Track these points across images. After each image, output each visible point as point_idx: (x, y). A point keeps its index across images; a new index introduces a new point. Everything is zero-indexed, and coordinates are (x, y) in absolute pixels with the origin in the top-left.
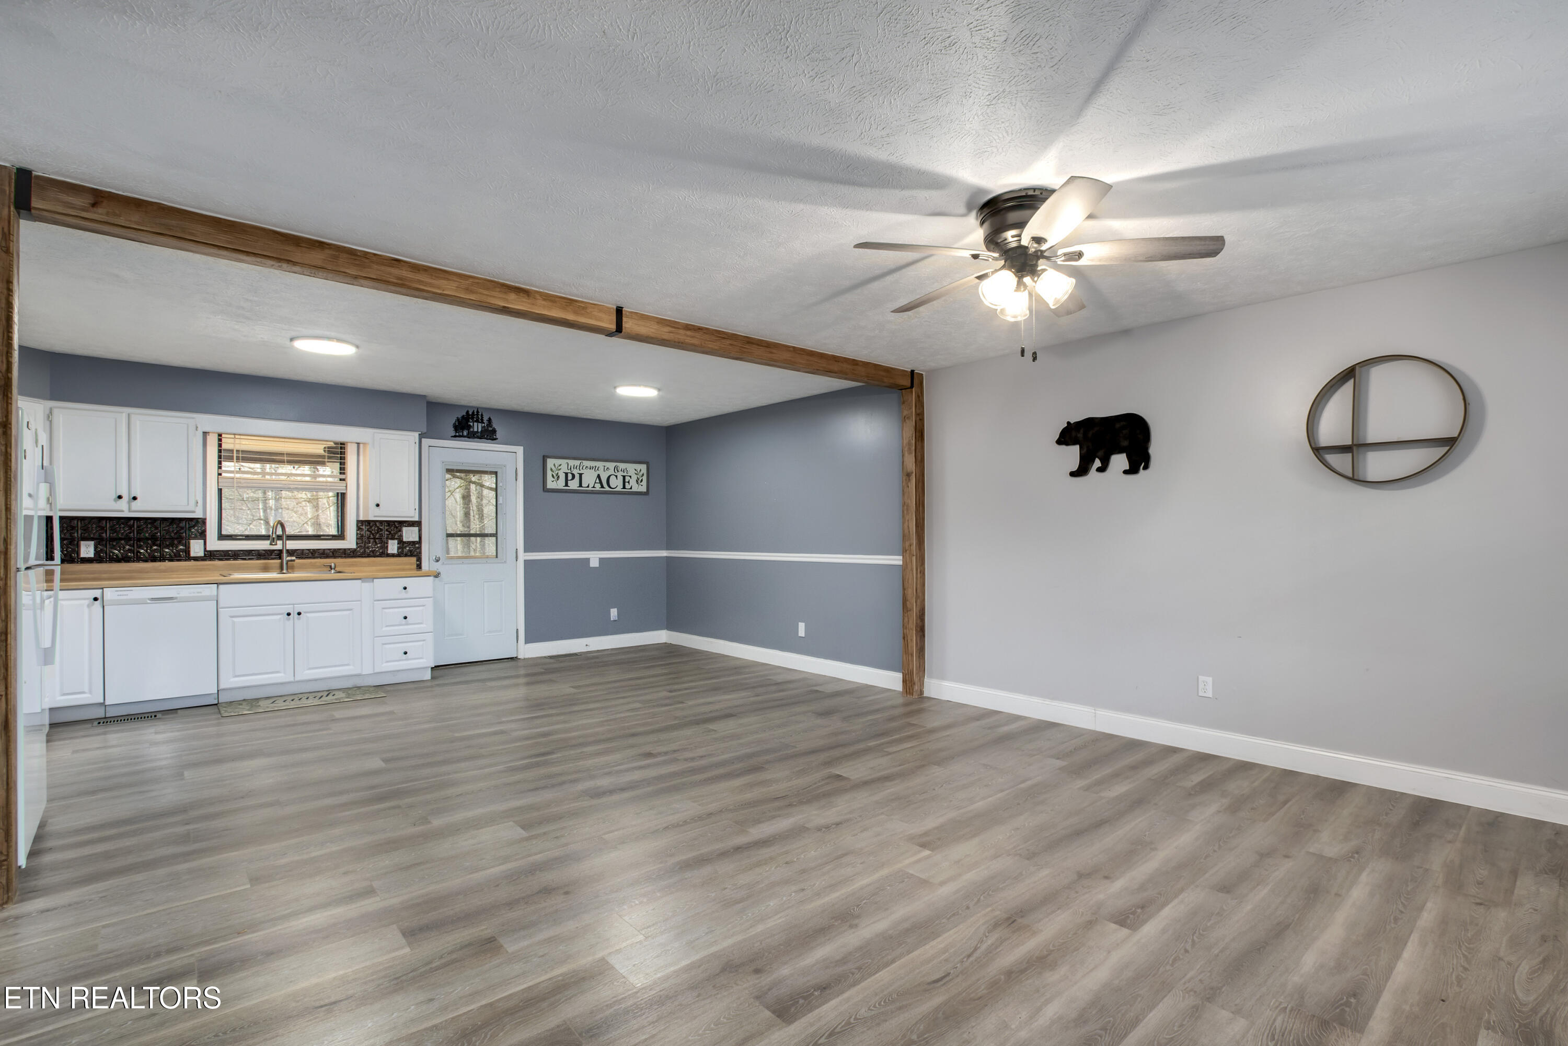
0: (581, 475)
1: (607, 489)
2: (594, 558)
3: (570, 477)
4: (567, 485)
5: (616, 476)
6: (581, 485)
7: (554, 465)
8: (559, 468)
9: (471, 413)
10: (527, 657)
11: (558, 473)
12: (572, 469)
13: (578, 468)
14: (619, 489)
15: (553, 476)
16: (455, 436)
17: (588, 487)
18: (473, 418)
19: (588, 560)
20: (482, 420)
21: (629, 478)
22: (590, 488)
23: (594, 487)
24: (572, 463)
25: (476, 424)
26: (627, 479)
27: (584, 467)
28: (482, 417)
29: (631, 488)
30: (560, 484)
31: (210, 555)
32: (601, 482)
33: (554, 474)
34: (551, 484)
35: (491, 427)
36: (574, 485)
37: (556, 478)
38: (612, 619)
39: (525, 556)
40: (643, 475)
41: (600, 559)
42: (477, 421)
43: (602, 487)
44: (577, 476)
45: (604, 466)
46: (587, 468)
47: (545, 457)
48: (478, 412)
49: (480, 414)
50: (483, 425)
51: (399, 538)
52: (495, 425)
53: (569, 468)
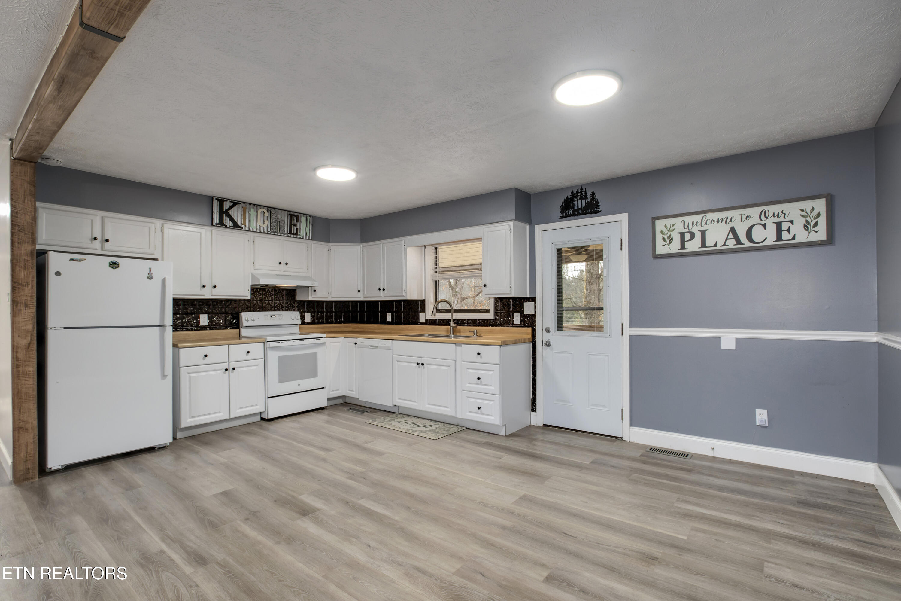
0: (703, 233)
1: (748, 244)
2: (728, 337)
3: (687, 236)
4: (683, 247)
5: (764, 226)
6: (703, 245)
7: (665, 226)
8: (672, 228)
9: (575, 192)
10: (632, 440)
11: (670, 235)
12: (690, 226)
13: (699, 224)
14: (771, 240)
15: (664, 239)
16: (561, 218)
17: (715, 245)
18: (577, 196)
19: (718, 340)
20: (586, 195)
21: (789, 224)
22: (719, 247)
23: (724, 245)
24: (689, 219)
25: (580, 201)
26: (785, 226)
27: (709, 222)
28: (586, 193)
29: (794, 238)
30: (675, 247)
31: (430, 322)
32: (736, 237)
33: (664, 236)
34: (661, 249)
35: (595, 200)
36: (693, 246)
37: (668, 241)
38: (758, 424)
39: (630, 331)
40: (819, 215)
41: (738, 340)
42: (581, 198)
43: (739, 242)
44: (698, 236)
45: (742, 215)
46: (713, 222)
47: (654, 219)
48: (582, 189)
49: (584, 191)
50: (587, 200)
51: (521, 312)
52: (598, 197)
53: (686, 226)
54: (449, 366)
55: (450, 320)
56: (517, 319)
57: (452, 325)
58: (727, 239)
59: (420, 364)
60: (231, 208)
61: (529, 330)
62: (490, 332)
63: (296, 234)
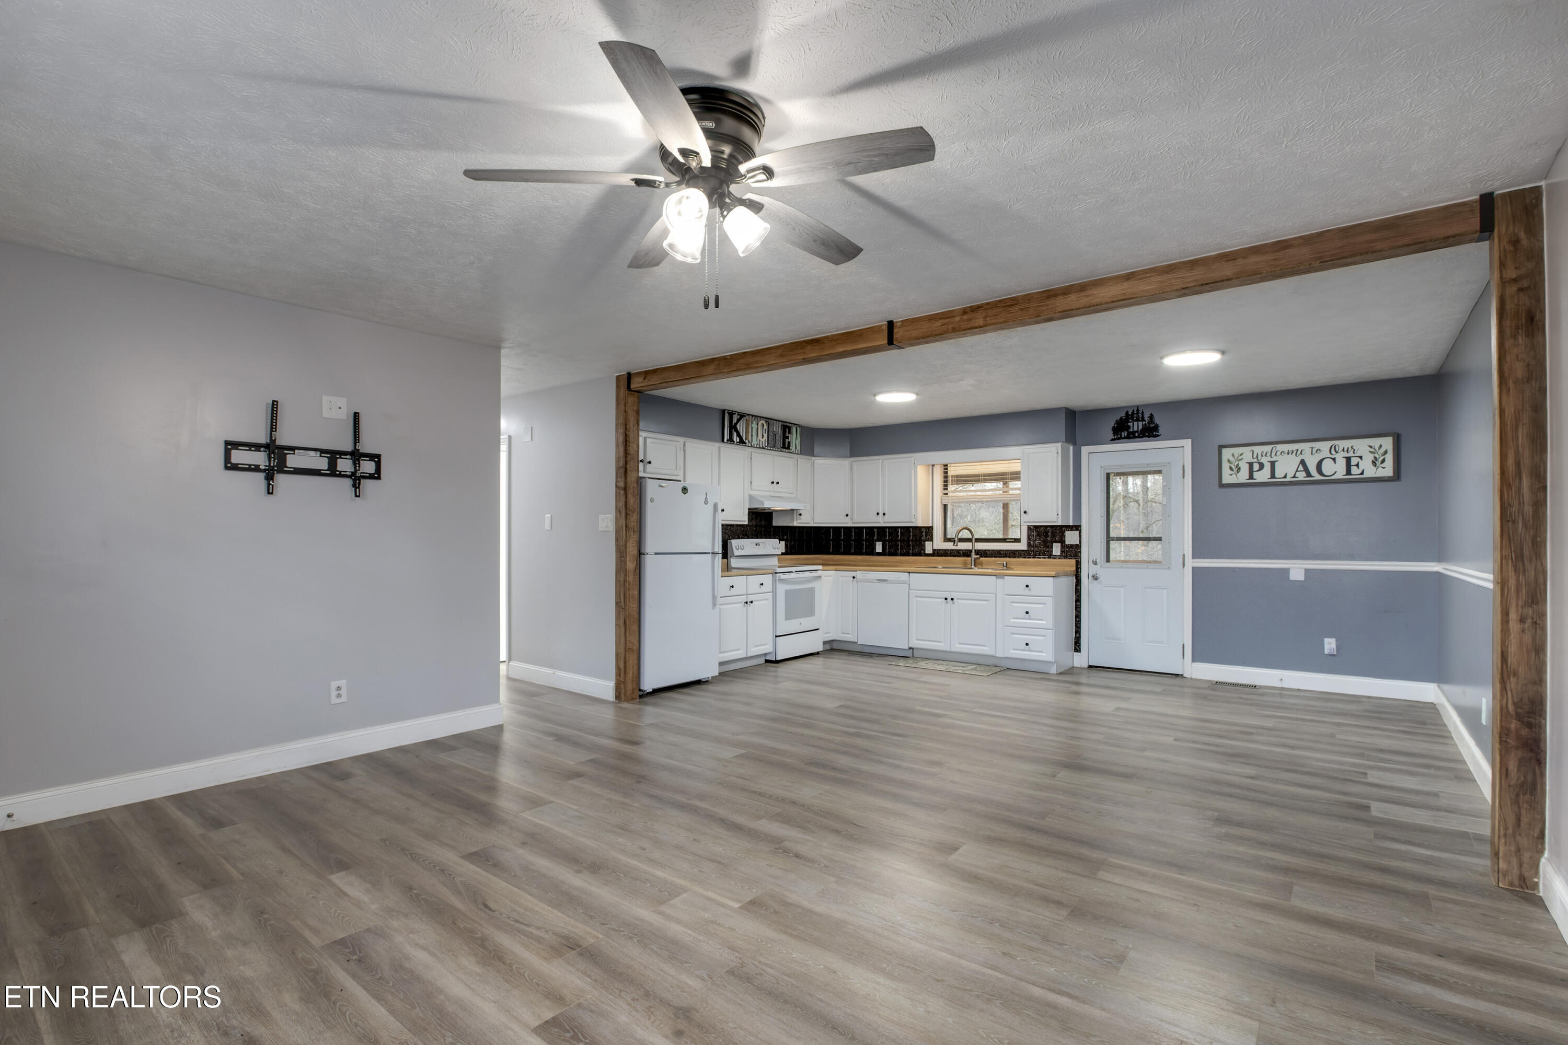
0: (1273, 464)
1: (1318, 477)
2: (1297, 570)
3: (1256, 467)
4: (1251, 477)
5: (1334, 460)
6: (1273, 475)
7: (1233, 455)
8: (1240, 458)
9: (1130, 413)
10: (1194, 676)
11: (1238, 465)
12: (1260, 457)
13: (1268, 454)
14: (1341, 473)
15: (1231, 469)
16: (1113, 440)
17: (1285, 477)
18: (1132, 418)
19: (1287, 571)
20: (1143, 418)
21: (1359, 459)
22: (1288, 479)
23: (1294, 477)
24: (1258, 450)
25: (1136, 423)
26: (1354, 461)
27: (1279, 453)
28: (1143, 415)
29: (1362, 473)
30: (1243, 477)
31: (938, 553)
32: (1306, 469)
33: (1232, 466)
34: (1228, 478)
35: (1153, 423)
36: (1262, 476)
37: (1235, 470)
38: (1326, 652)
39: (1193, 562)
40: (1386, 452)
41: (1307, 571)
42: (1138, 420)
43: (1309, 475)
44: (1267, 467)
45: (1312, 448)
46: (1283, 454)
47: (1221, 447)
48: (1138, 410)
49: (1140, 412)
50: (1144, 423)
51: (1062, 541)
52: (1157, 420)
53: (1255, 456)
54: (988, 600)
55: (971, 551)
56: (1057, 549)
57: (974, 556)
58: (1297, 471)
59: (949, 599)
60: (738, 421)
61: (1073, 562)
62: (1023, 564)
63: (788, 448)
